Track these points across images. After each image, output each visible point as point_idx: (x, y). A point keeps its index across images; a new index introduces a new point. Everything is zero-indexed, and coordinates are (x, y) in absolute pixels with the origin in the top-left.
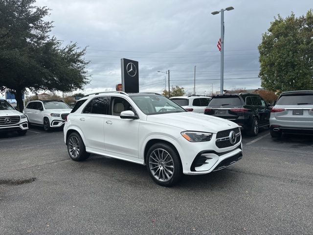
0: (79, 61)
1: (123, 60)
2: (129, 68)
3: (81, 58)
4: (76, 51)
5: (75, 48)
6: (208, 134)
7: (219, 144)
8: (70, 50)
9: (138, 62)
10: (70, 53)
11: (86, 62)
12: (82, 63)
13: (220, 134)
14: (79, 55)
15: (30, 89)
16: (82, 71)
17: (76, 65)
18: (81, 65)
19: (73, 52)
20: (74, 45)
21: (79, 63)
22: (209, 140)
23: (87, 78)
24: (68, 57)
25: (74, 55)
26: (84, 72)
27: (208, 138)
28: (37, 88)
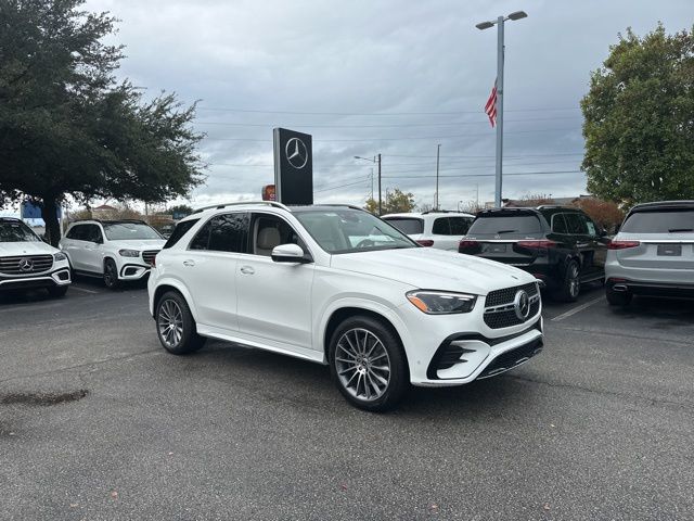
0: (181, 133)
1: (278, 133)
2: (292, 150)
3: (186, 126)
4: (174, 111)
5: (173, 104)
6: (466, 298)
7: (492, 320)
9: (310, 136)
10: (160, 116)
11: (196, 136)
12: (188, 138)
13: (494, 297)
14: (180, 121)
15: (74, 195)
16: (188, 156)
17: (175, 143)
18: (185, 142)
19: (169, 115)
20: (170, 99)
21: (181, 138)
22: (470, 310)
23: (198, 171)
24: (157, 124)
25: (170, 120)
26: (192, 159)
27: (466, 307)
28: (89, 194)
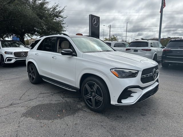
0: (60, 16)
1: (91, 16)
2: (94, 22)
3: (62, 14)
4: (58, 9)
5: (58, 7)
8: (55, 9)
9: (99, 17)
10: (54, 11)
11: (64, 17)
12: (62, 18)
14: (60, 12)
16: (62, 23)
17: (58, 19)
18: (61, 19)
19: (57, 10)
20: (57, 6)
21: (60, 18)
23: (65, 27)
24: (53, 13)
25: (57, 12)
26: (63, 24)
